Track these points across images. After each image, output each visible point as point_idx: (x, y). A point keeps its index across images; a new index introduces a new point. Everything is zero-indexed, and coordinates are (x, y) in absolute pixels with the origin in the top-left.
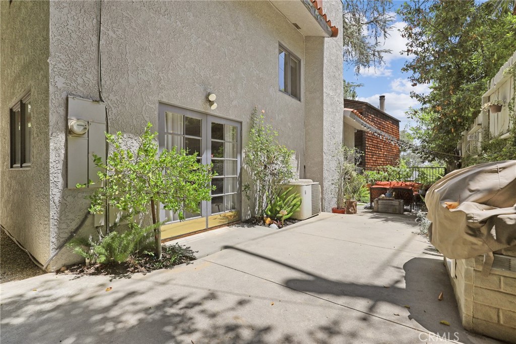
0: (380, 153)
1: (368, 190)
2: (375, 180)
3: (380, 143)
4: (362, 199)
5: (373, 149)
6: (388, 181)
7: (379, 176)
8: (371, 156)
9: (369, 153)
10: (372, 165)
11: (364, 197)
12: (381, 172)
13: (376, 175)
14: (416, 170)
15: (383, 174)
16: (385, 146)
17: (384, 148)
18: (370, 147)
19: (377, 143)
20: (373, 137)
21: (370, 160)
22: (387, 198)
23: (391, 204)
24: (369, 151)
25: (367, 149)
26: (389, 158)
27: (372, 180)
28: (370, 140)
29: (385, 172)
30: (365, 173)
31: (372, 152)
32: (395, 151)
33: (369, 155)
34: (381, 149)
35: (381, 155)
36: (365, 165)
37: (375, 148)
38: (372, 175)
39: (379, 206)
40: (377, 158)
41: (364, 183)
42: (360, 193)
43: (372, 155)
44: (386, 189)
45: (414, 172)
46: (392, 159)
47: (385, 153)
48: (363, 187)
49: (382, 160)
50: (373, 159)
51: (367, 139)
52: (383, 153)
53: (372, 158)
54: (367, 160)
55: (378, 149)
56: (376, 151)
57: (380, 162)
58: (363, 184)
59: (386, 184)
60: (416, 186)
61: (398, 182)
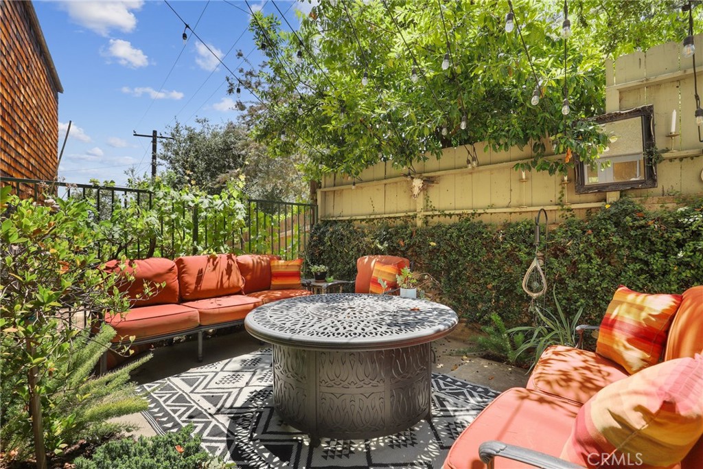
0: (19, 150)
3: (20, 113)
16: (32, 137)
17: (29, 138)
35: (23, 162)
47: (32, 161)
52: (26, 156)
59: (161, 271)
60: (282, 270)
61: (215, 259)
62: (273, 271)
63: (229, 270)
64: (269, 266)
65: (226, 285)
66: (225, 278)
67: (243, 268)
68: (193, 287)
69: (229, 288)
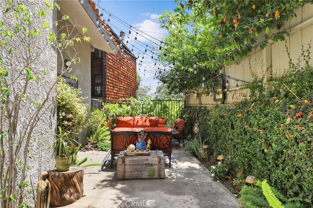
0: (121, 85)
1: (108, 130)
2: (116, 115)
3: (121, 75)
4: (100, 144)
5: (114, 80)
6: (131, 116)
7: (121, 110)
8: (112, 88)
9: (110, 85)
10: (113, 98)
11: (102, 140)
12: (123, 106)
13: (118, 109)
14: (158, 103)
15: (126, 108)
16: (125, 80)
17: (124, 80)
18: (111, 77)
19: (118, 75)
20: (114, 67)
21: (111, 92)
22: (140, 152)
23: (145, 162)
24: (110, 81)
25: (108, 79)
26: (129, 92)
27: (113, 116)
28: (111, 70)
29: (128, 106)
30: (105, 107)
31: (113, 84)
32: (133, 85)
33: (110, 86)
34: (122, 82)
35: (122, 88)
36: (105, 97)
37: (116, 79)
38: (114, 109)
39: (127, 167)
40: (117, 90)
41: (103, 120)
42: (98, 135)
43: (114, 87)
44: (136, 134)
45: (157, 105)
46: (131, 93)
47: (125, 87)
48: (102, 125)
49: (123, 93)
50: (114, 91)
51: (107, 68)
52: (123, 86)
53: (113, 89)
54: (108, 91)
55: (119, 81)
56: (117, 83)
57: (121, 95)
58: (102, 122)
59: (129, 120)
60: (161, 122)
61: (142, 118)
62: (159, 122)
63: (145, 121)
64: (158, 121)
65: (144, 124)
66: (144, 123)
67: (150, 121)
68: (136, 124)
69: (145, 125)
